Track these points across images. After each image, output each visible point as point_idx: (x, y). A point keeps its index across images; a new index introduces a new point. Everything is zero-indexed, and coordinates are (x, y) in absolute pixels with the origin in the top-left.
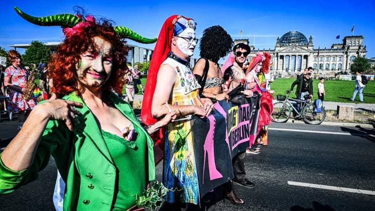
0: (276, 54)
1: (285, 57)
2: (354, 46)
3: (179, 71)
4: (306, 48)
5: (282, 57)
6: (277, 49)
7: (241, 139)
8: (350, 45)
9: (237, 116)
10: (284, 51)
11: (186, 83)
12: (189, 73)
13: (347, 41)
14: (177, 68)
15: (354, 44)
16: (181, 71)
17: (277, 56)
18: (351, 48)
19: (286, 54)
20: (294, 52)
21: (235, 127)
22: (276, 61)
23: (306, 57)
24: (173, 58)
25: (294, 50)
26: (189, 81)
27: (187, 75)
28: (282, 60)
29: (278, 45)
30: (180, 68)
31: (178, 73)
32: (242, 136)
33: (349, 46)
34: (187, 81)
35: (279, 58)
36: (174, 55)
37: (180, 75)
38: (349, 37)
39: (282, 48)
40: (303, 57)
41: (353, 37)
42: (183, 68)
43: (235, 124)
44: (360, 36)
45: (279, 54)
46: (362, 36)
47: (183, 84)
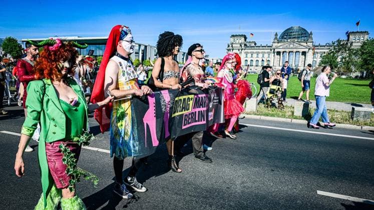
0: (273, 50)
1: (281, 54)
2: (358, 42)
3: (121, 66)
4: (305, 44)
5: (279, 53)
6: (275, 45)
7: (196, 121)
8: (354, 41)
9: (191, 103)
10: (281, 47)
11: (126, 74)
12: (130, 66)
13: (351, 37)
14: (120, 63)
15: (358, 41)
16: (123, 66)
17: (274, 53)
18: (354, 44)
19: (283, 50)
20: (292, 48)
21: (188, 111)
22: (273, 57)
23: (304, 53)
24: (117, 55)
25: (291, 46)
26: (129, 72)
27: (128, 68)
28: (279, 56)
29: (276, 41)
30: (122, 63)
31: (120, 67)
32: (197, 119)
33: (352, 43)
34: (127, 72)
35: (276, 54)
36: (118, 54)
37: (122, 68)
38: (353, 32)
39: (279, 44)
40: (301, 54)
41: (358, 32)
42: (124, 63)
43: (189, 109)
44: (365, 32)
45: (276, 50)
46: (367, 32)
47: (124, 75)
